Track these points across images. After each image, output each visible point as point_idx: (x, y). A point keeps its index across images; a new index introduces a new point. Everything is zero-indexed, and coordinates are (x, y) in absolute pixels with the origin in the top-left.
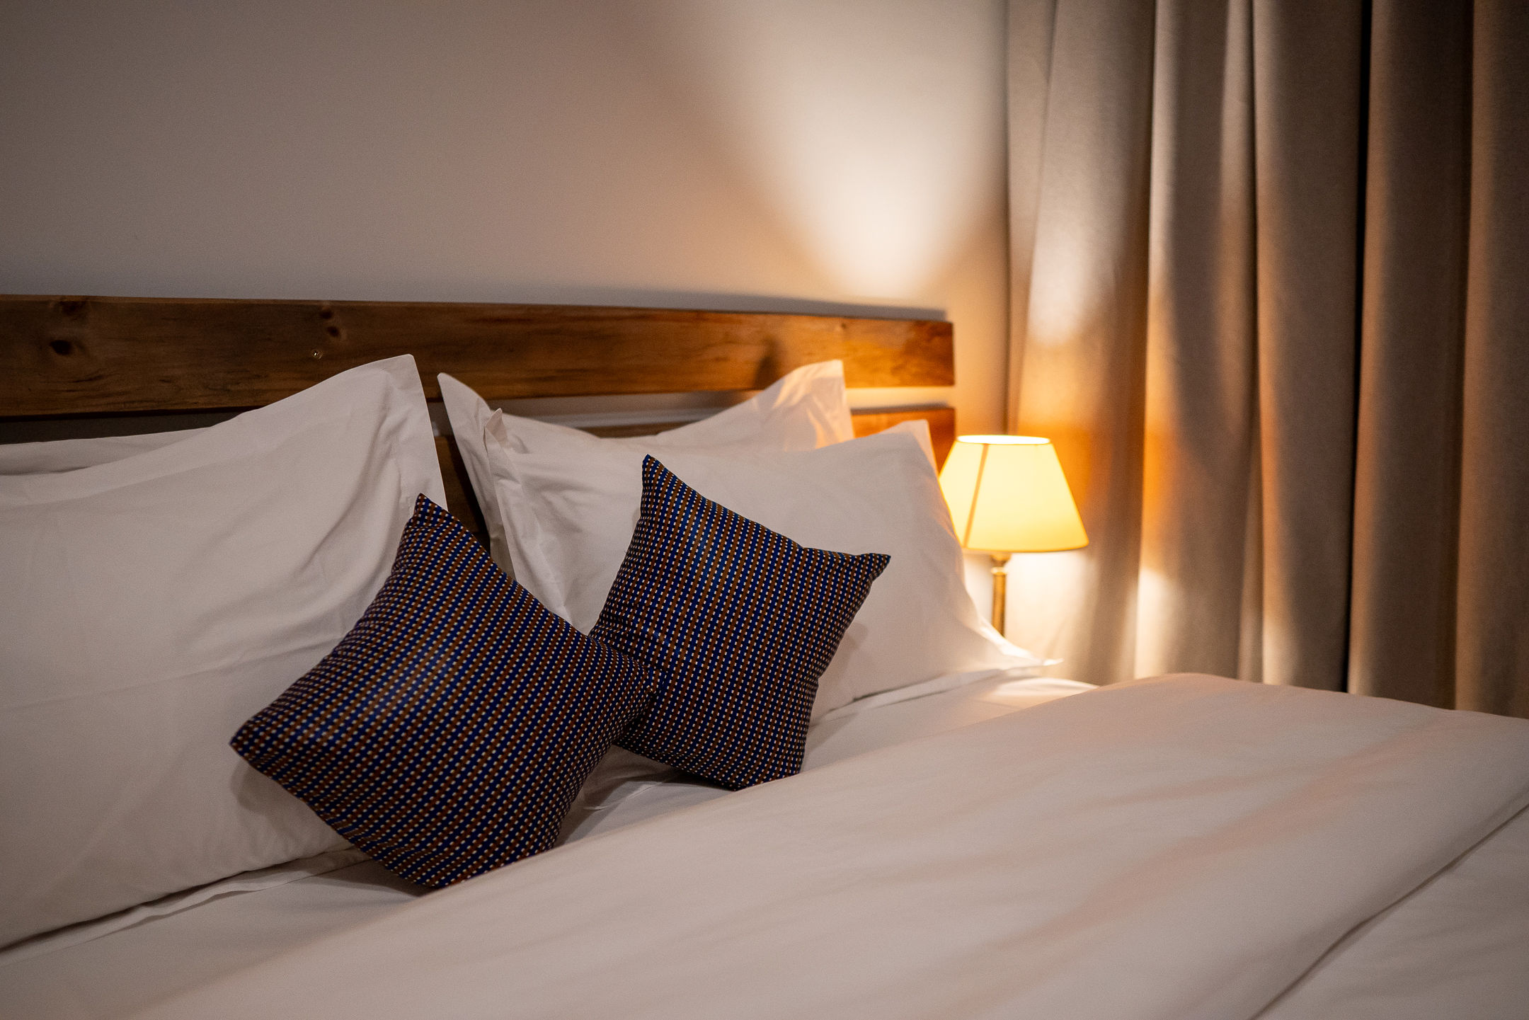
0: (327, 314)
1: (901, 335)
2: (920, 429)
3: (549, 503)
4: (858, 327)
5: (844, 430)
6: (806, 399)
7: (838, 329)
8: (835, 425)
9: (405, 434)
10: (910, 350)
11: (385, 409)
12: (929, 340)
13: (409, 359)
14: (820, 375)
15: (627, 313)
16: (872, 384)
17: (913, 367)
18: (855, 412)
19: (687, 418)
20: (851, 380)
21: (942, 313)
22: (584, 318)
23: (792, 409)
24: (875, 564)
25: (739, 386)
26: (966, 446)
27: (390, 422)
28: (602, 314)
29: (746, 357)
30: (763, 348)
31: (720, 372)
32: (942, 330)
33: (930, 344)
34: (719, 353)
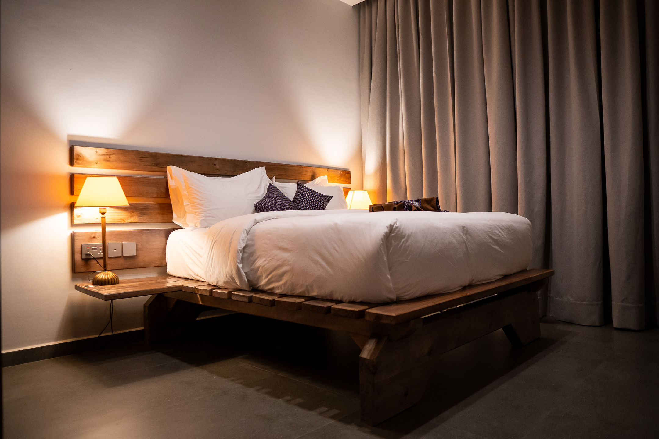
0: (246, 162)
1: (339, 173)
4: (330, 171)
6: (320, 183)
7: (327, 171)
9: (264, 178)
10: (341, 176)
11: (261, 174)
12: (345, 174)
13: (264, 167)
14: (323, 178)
15: (289, 165)
16: (333, 182)
17: (342, 179)
20: (329, 181)
21: (349, 169)
22: (282, 166)
23: (318, 184)
24: (330, 198)
25: (309, 180)
26: (351, 193)
27: (262, 176)
28: (286, 165)
29: (309, 175)
30: (312, 173)
31: (304, 177)
32: (348, 173)
33: (345, 175)
34: (304, 173)
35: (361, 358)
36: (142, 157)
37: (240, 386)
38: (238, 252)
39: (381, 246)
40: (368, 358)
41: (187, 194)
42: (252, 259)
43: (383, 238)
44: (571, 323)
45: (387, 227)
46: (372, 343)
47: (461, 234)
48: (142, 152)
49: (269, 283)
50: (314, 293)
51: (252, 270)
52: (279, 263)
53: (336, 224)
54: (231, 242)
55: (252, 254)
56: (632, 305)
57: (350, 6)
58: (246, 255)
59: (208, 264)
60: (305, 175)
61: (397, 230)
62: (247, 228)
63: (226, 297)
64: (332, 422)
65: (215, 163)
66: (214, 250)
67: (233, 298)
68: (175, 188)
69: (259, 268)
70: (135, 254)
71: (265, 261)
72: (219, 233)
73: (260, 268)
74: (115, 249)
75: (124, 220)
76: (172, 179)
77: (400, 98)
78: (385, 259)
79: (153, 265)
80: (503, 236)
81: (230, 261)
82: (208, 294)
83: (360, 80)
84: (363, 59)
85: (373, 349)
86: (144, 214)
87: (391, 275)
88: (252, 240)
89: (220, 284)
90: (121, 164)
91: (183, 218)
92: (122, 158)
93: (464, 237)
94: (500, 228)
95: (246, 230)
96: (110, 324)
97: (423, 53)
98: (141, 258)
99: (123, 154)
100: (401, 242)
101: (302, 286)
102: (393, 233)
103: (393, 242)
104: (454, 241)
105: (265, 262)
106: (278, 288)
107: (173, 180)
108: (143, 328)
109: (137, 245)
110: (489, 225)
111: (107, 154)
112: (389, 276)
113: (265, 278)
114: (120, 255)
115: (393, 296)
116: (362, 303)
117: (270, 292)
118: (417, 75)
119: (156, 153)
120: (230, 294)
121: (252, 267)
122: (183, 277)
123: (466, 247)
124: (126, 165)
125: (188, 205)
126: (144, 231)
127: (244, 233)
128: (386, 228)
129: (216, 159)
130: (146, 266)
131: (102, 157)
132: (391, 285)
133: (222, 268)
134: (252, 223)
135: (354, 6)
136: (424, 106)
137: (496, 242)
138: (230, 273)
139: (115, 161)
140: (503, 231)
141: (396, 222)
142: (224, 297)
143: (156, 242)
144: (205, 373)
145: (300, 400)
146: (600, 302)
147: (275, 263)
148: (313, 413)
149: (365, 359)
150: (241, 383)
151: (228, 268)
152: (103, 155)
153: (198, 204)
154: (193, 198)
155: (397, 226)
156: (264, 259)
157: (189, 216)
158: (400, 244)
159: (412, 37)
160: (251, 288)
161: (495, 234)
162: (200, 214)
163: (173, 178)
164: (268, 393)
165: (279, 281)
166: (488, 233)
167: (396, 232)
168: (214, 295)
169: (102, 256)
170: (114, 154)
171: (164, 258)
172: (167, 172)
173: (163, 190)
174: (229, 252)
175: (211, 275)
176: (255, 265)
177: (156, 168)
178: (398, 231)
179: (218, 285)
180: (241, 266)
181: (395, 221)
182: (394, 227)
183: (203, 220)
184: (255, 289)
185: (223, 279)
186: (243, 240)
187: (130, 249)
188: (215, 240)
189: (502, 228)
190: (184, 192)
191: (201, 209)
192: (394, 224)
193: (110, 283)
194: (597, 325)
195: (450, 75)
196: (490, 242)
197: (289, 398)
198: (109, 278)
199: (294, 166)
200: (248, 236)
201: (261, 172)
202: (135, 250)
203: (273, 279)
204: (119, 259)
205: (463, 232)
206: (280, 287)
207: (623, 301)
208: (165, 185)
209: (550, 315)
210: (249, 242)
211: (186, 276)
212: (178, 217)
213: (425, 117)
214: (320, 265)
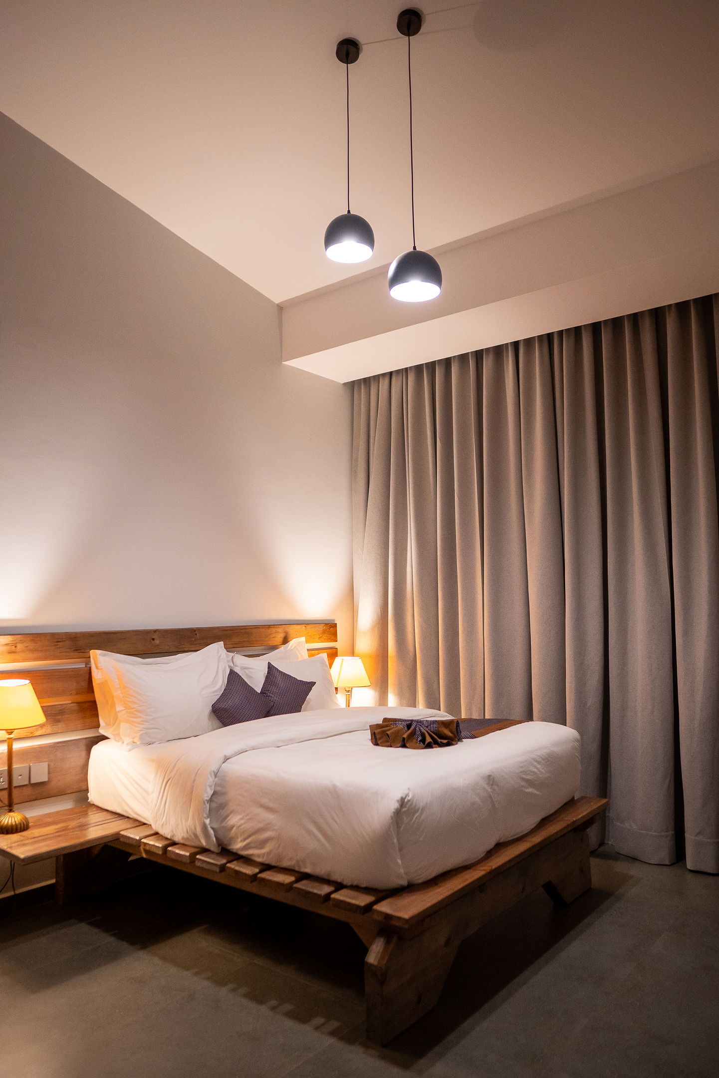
0: (195, 631)
1: (321, 628)
2: (324, 656)
3: (245, 672)
4: (309, 627)
5: (305, 655)
6: (295, 647)
7: (304, 627)
8: (303, 654)
9: (222, 658)
10: (324, 632)
11: (218, 652)
13: (222, 642)
14: (300, 640)
16: (313, 642)
17: (325, 637)
18: (308, 650)
19: (265, 653)
20: (307, 642)
21: (334, 620)
23: (292, 650)
24: (313, 684)
25: (278, 644)
26: (338, 660)
27: (219, 655)
29: (280, 637)
30: (284, 634)
31: (273, 641)
32: (334, 626)
33: (330, 629)
34: (273, 635)
35: (367, 963)
36: (58, 642)
37: (206, 983)
38: (205, 803)
39: (390, 825)
40: (376, 963)
41: (121, 695)
42: (222, 812)
43: (393, 815)
44: (635, 859)
45: (398, 801)
46: (380, 943)
47: (486, 786)
48: (58, 634)
49: (246, 847)
50: (308, 870)
51: (224, 827)
52: (260, 825)
53: (334, 786)
54: (193, 786)
55: (222, 806)
56: (709, 840)
57: (340, 384)
58: (214, 805)
59: (159, 809)
60: (275, 637)
61: (410, 803)
62: (214, 768)
63: (188, 861)
64: (332, 1041)
65: (154, 637)
66: (168, 792)
67: (198, 864)
68: (102, 683)
69: (232, 827)
70: (45, 779)
71: (241, 819)
72: (174, 767)
73: (235, 828)
74: (21, 775)
75: (32, 733)
76: (97, 668)
77: (409, 525)
78: (395, 841)
79: (69, 792)
80: (540, 771)
81: (193, 815)
82: (160, 852)
83: (352, 489)
84: (357, 460)
85: (381, 951)
86: (59, 721)
87: (402, 858)
88: (223, 787)
89: (177, 839)
90: (30, 655)
91: (114, 725)
92: (31, 645)
93: (490, 790)
94: (537, 761)
95: (214, 772)
96: (11, 879)
97: (441, 467)
98: (54, 784)
99: (32, 640)
100: (413, 818)
101: (291, 859)
102: (405, 807)
103: (405, 818)
104: (477, 799)
105: (242, 822)
106: (259, 856)
107: (100, 671)
108: (53, 881)
109: (49, 765)
110: (522, 762)
111: (12, 642)
112: (399, 861)
113: (241, 841)
114: (26, 782)
115: (404, 883)
116: (367, 890)
117: (247, 860)
118: (432, 494)
119: (76, 633)
120: (193, 856)
121: (223, 824)
122: (114, 811)
123: (492, 802)
124: (36, 655)
125: (123, 710)
126: (58, 745)
127: (211, 777)
128: (397, 803)
129: (155, 631)
130: (60, 793)
131: (8, 648)
132: (402, 871)
133: (181, 819)
134: (222, 760)
135: (345, 384)
136: (442, 541)
137: (530, 783)
138: (193, 827)
139: (23, 651)
140: (540, 764)
141: (408, 793)
142: (184, 860)
143: (74, 759)
144: (156, 960)
145: (288, 1007)
146: (671, 833)
147: (256, 825)
148: (307, 1028)
149: (372, 965)
150: (208, 979)
151: (190, 822)
152: (7, 644)
153: (137, 711)
154: (129, 701)
155: (409, 798)
156: (239, 817)
157: (124, 726)
158: (413, 821)
159: (426, 439)
160: (220, 848)
161: (529, 773)
162: (139, 725)
163: (100, 668)
164: (247, 996)
165: (261, 848)
166: (521, 774)
167: (407, 806)
168: (168, 855)
169: (6, 786)
170: (21, 642)
171: (85, 779)
172: (90, 657)
173: (84, 684)
174: (191, 800)
175: (163, 824)
176: (228, 821)
177: (76, 654)
178: (411, 805)
179: (172, 839)
180: (207, 821)
181: (406, 792)
182: (406, 800)
183: (145, 733)
184: (225, 851)
185: (182, 835)
186: (210, 786)
187: (40, 773)
188: (169, 777)
189: (538, 760)
190: (117, 693)
191: (140, 717)
192: (405, 798)
193: (19, 830)
194: (667, 863)
195: (478, 502)
196: (522, 786)
197: (274, 1003)
198: (17, 822)
199: (259, 628)
200: (216, 779)
201: (218, 649)
202: (47, 772)
203: (253, 845)
204: (24, 788)
205: (488, 784)
206: (261, 856)
207: (699, 833)
208: (88, 677)
209: (610, 843)
210: (218, 789)
211: (119, 811)
212: (107, 724)
213: (443, 556)
214: (315, 836)
